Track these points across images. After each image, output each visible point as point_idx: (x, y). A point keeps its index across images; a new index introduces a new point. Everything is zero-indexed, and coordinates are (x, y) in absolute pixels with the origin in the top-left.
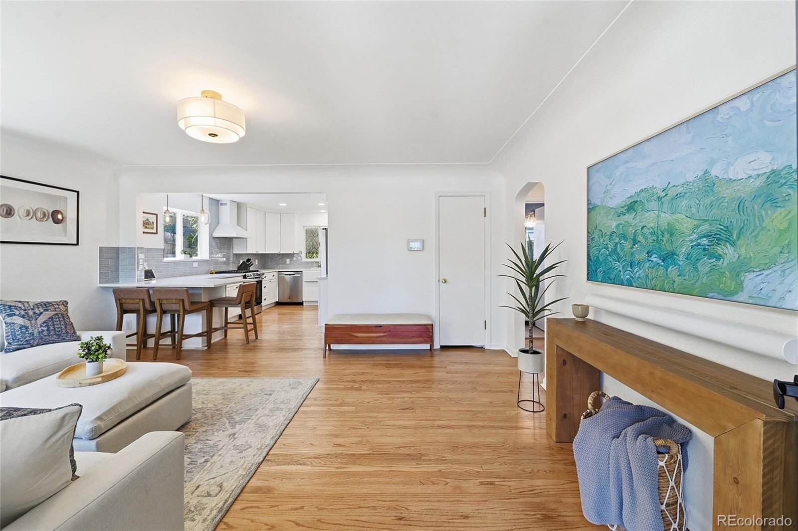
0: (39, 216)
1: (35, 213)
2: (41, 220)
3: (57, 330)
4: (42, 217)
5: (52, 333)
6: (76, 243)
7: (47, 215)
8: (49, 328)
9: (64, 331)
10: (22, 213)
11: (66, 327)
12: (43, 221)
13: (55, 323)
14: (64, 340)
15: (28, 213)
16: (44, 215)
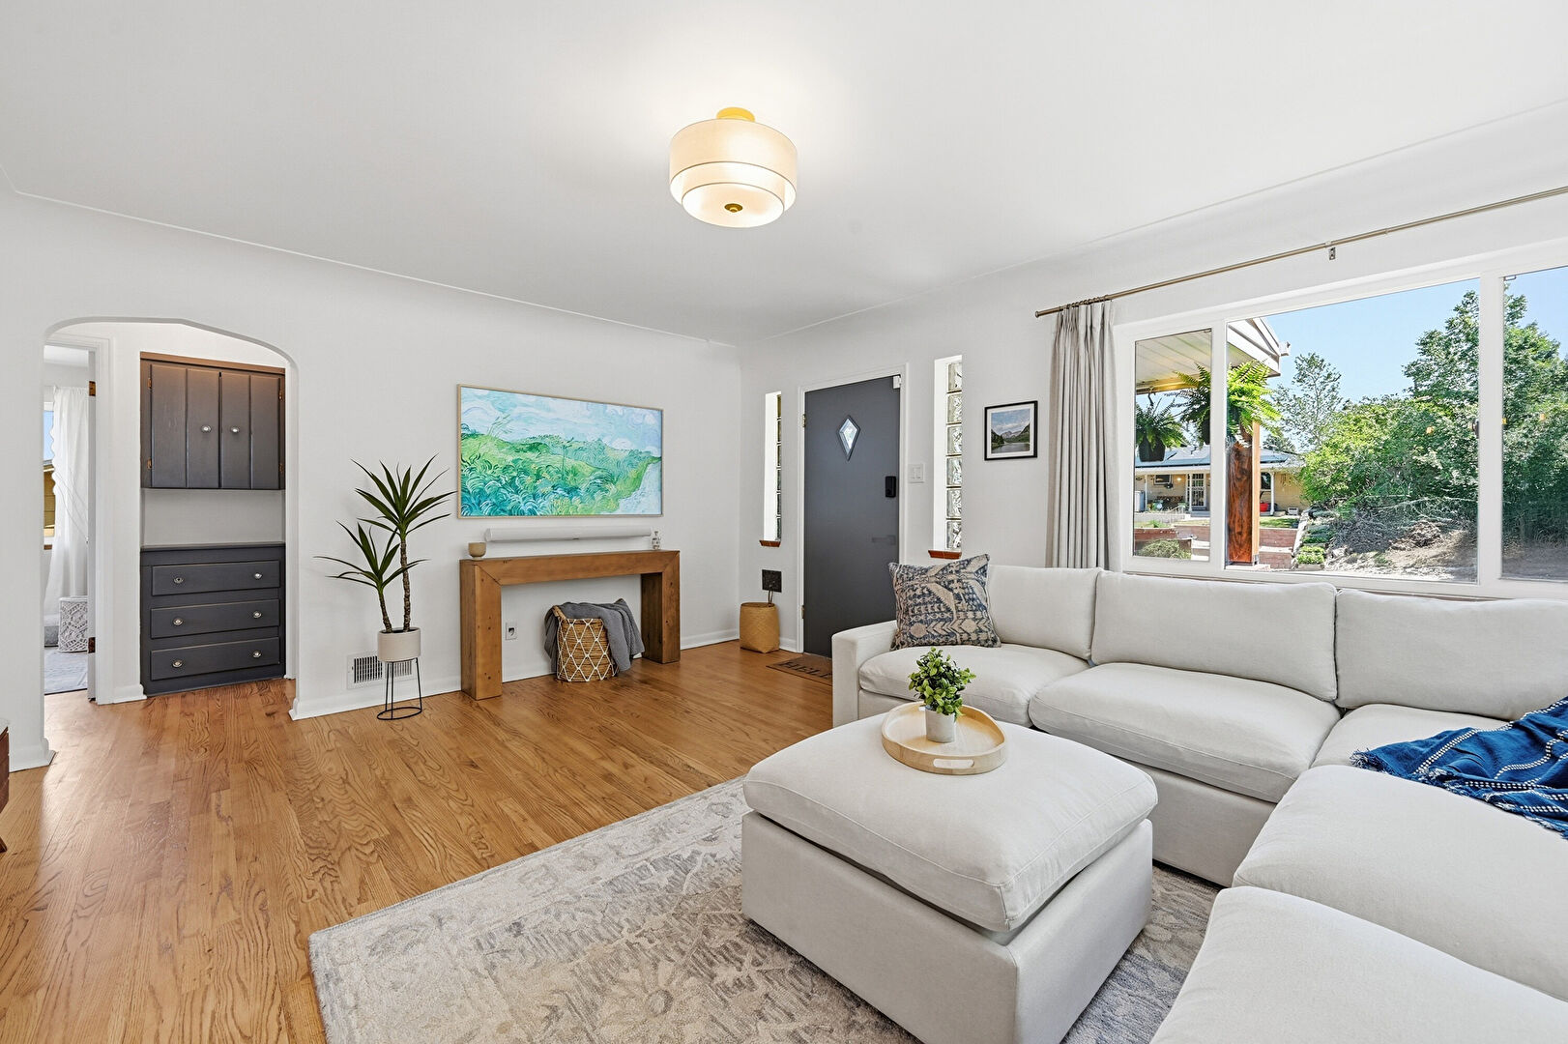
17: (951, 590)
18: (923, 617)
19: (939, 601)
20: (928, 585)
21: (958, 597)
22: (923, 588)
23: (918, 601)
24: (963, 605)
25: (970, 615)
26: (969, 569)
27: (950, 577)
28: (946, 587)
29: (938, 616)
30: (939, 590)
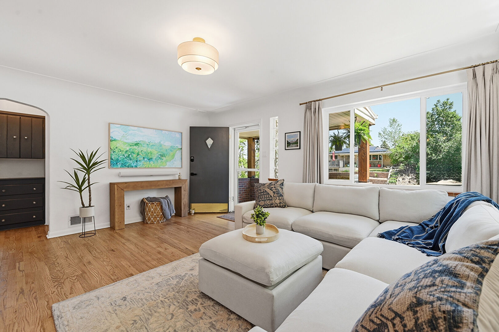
17: (272, 190)
18: (263, 199)
19: (268, 194)
20: (265, 189)
21: (274, 192)
22: (263, 190)
23: (263, 194)
24: (276, 195)
25: (278, 198)
26: (278, 184)
27: (272, 186)
28: (270, 189)
29: (268, 198)
30: (268, 190)
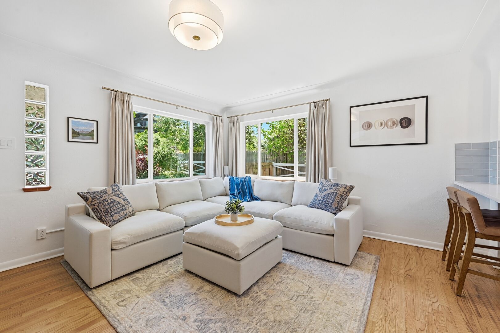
0: (390, 125)
1: (386, 124)
2: (392, 127)
3: (327, 202)
4: (392, 125)
5: (324, 203)
6: (425, 142)
7: (396, 123)
8: (324, 200)
9: (330, 205)
10: (378, 124)
11: (332, 202)
12: (393, 128)
13: (328, 198)
14: (328, 211)
15: (381, 124)
16: (394, 123)
